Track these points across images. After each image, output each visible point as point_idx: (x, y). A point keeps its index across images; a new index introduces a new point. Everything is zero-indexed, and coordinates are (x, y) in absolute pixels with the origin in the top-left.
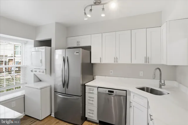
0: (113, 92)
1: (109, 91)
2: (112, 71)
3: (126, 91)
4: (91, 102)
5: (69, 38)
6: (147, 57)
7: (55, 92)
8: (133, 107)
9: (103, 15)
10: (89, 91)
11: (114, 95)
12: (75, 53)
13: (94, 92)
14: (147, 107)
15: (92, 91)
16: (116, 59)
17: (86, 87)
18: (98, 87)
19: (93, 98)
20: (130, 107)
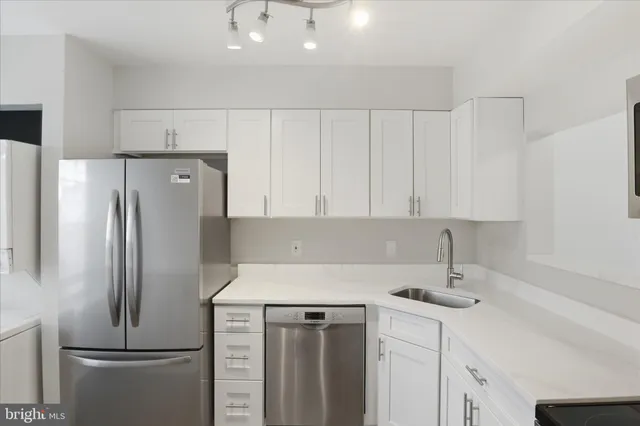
0: (321, 316)
1: (309, 316)
2: (299, 244)
3: (364, 306)
4: (237, 365)
5: (122, 112)
6: (416, 199)
7: (64, 348)
8: (387, 355)
9: (310, 46)
10: (229, 324)
11: (326, 326)
12: (173, 177)
13: (247, 324)
14: (437, 349)
15: (241, 324)
16: (320, 202)
17: (216, 309)
18: (266, 305)
19: (247, 348)
20: (380, 355)
